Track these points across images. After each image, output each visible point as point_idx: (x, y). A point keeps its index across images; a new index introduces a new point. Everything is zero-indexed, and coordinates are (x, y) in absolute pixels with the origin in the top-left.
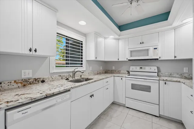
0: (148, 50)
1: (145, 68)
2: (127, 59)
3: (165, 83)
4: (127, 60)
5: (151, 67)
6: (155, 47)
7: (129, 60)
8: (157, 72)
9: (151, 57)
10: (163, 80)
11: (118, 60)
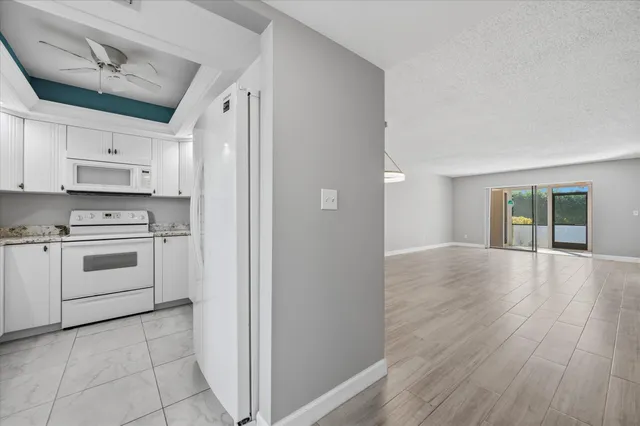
0: (128, 172)
1: (118, 216)
2: (63, 188)
3: (165, 241)
4: (64, 192)
5: (134, 212)
6: (146, 169)
7: (69, 192)
8: (147, 222)
9: (136, 187)
10: (162, 236)
11: (20, 190)
